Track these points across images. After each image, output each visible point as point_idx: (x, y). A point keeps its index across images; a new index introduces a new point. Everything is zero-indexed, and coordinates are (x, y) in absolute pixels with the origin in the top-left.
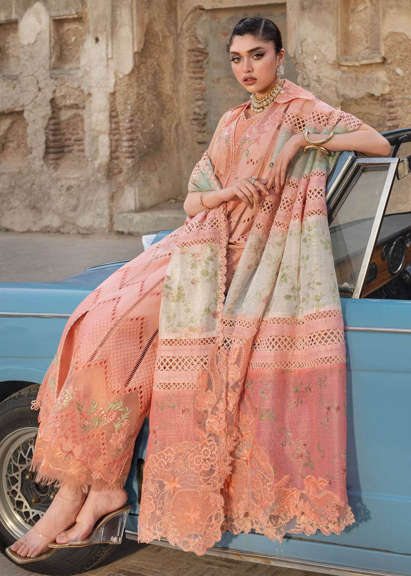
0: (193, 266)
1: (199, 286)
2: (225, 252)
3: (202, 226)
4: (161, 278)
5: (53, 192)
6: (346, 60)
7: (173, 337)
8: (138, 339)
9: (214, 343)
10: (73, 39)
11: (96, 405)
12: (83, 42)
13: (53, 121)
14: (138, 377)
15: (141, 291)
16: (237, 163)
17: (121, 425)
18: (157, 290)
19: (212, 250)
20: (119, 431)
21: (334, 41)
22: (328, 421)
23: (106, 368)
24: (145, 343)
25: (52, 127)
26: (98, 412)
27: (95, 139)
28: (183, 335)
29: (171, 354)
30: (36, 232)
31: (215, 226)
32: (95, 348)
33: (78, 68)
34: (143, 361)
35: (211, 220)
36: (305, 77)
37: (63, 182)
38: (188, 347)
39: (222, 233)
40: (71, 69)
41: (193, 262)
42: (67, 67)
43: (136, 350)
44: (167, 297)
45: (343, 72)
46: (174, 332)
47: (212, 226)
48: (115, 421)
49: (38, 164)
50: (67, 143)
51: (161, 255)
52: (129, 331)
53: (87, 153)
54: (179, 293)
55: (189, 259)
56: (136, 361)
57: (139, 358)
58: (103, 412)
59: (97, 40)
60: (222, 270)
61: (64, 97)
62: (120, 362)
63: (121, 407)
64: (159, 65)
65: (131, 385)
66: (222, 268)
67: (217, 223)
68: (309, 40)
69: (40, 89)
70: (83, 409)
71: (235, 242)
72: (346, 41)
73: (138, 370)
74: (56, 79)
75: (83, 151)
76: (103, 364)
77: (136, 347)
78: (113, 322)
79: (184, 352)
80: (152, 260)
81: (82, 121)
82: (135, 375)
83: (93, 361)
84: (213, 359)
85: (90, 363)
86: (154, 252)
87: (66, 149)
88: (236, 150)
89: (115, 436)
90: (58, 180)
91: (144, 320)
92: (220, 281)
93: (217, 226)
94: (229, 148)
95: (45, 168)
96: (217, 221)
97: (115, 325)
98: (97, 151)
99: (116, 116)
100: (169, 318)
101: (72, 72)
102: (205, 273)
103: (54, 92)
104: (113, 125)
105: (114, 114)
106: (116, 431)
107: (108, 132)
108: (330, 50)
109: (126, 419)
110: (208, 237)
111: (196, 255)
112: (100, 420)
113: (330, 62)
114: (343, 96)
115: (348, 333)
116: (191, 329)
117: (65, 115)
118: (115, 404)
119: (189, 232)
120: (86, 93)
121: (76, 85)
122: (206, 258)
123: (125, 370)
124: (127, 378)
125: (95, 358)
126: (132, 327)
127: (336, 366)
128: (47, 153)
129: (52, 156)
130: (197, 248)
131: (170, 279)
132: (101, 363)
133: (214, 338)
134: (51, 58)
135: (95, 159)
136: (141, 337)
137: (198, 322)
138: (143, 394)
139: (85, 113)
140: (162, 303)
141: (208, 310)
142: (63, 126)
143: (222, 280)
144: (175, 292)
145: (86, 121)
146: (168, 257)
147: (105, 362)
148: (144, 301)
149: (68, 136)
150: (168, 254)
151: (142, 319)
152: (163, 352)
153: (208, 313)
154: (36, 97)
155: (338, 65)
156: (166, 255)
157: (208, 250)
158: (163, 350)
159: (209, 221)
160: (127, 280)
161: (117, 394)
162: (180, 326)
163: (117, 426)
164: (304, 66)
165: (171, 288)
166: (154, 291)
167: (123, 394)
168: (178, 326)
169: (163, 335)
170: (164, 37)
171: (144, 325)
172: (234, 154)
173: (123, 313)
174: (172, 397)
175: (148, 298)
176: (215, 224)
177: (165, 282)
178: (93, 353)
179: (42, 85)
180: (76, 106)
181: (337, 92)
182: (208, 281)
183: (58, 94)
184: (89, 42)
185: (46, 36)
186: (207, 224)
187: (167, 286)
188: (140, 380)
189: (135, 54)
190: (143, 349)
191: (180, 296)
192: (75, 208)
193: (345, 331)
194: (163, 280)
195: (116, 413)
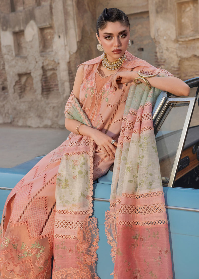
0: (74, 168)
1: (77, 180)
2: (92, 160)
3: (80, 144)
4: (55, 174)
5: (47, 109)
6: (181, 38)
7: (63, 209)
8: (44, 208)
9: (87, 214)
10: (49, 37)
11: (25, 245)
12: (53, 38)
13: (44, 77)
14: (46, 229)
15: (44, 181)
16: (99, 104)
17: (40, 255)
18: (53, 181)
19: (84, 159)
20: (39, 259)
21: (174, 28)
22: (160, 258)
23: (27, 225)
24: (49, 210)
25: (44, 80)
26: (26, 249)
27: (63, 84)
28: (69, 208)
29: (62, 219)
30: (42, 127)
31: (87, 144)
32: (20, 215)
33: (52, 51)
34: (49, 220)
35: (85, 140)
36: (160, 48)
37: (51, 105)
38: (72, 215)
39: (90, 148)
40: (49, 52)
41: (73, 165)
42: (48, 51)
43: (44, 214)
44: (59, 185)
45: (180, 44)
46: (64, 206)
47: (85, 144)
48: (37, 253)
49: (39, 96)
50: (51, 86)
51: (56, 159)
52: (38, 204)
53: (60, 91)
54: (66, 184)
55: (71, 163)
56: (44, 221)
57: (46, 219)
58: (29, 249)
59: (59, 37)
60: (91, 171)
61: (47, 65)
62: (35, 222)
63: (39, 246)
64: (90, 47)
65: (43, 234)
66: (91, 169)
67: (88, 143)
68: (161, 29)
69: (37, 62)
70: (17, 247)
71: (98, 151)
72: (181, 28)
73: (46, 226)
74: (43, 57)
75: (58, 90)
76: (25, 223)
77: (44, 213)
78: (29, 200)
79: (70, 218)
80: (51, 162)
81: (57, 76)
82: (45, 228)
83: (19, 222)
84: (86, 224)
85: (18, 223)
86: (52, 157)
87: (51, 89)
88: (99, 97)
89: (37, 261)
90: (48, 104)
91: (47, 198)
92: (90, 178)
93: (88, 144)
94: (94, 96)
95: (43, 99)
96: (88, 141)
97: (31, 201)
98: (64, 90)
99: (72, 73)
100: (60, 198)
101: (50, 53)
102: (80, 173)
103: (43, 63)
104: (71, 78)
105: (70, 72)
106: (38, 258)
107: (68, 80)
108: (172, 33)
109: (43, 252)
110: (82, 151)
111: (75, 161)
112: (28, 253)
113: (173, 40)
114: (180, 57)
115: (169, 210)
116: (74, 205)
117: (49, 74)
118: (35, 244)
119: (71, 146)
120: (57, 62)
121: (52, 59)
122: (81, 163)
123: (39, 226)
124: (40, 231)
125: (21, 220)
126: (40, 202)
127: (164, 226)
128: (43, 92)
129: (45, 93)
130: (75, 157)
131: (60, 175)
132: (24, 223)
133: (87, 211)
134: (40, 47)
135: (64, 93)
136: (46, 207)
137: (78, 201)
138: (50, 238)
139: (57, 72)
140: (56, 189)
141: (83, 195)
142: (49, 79)
143: (91, 176)
144: (63, 183)
145: (58, 76)
146: (60, 160)
147: (26, 222)
148: (46, 187)
149: (51, 83)
150: (59, 159)
151: (46, 198)
152: (58, 217)
153: (83, 196)
154: (35, 66)
155: (177, 41)
156: (58, 160)
157: (82, 158)
158: (58, 216)
159: (83, 141)
160: (37, 174)
161: (35, 239)
162: (67, 203)
163: (38, 256)
164: (159, 43)
165: (61, 181)
166: (52, 181)
167: (39, 239)
168: (66, 203)
169: (58, 207)
170: (91, 33)
171: (47, 201)
172: (97, 99)
173: (34, 195)
174: (63, 243)
175: (48, 186)
176: (87, 143)
177: (57, 177)
178: (19, 217)
179: (37, 60)
180: (53, 69)
181: (177, 55)
182: (82, 177)
183: (45, 64)
184: (56, 39)
185: (37, 37)
186: (82, 143)
187: (59, 179)
188: (48, 231)
189: (78, 42)
190: (48, 214)
191: (67, 185)
192: (57, 117)
193: (167, 209)
194: (56, 175)
195: (36, 249)
